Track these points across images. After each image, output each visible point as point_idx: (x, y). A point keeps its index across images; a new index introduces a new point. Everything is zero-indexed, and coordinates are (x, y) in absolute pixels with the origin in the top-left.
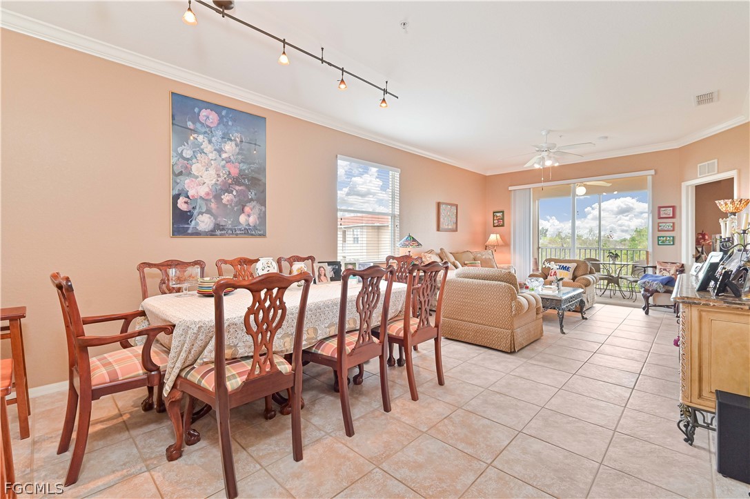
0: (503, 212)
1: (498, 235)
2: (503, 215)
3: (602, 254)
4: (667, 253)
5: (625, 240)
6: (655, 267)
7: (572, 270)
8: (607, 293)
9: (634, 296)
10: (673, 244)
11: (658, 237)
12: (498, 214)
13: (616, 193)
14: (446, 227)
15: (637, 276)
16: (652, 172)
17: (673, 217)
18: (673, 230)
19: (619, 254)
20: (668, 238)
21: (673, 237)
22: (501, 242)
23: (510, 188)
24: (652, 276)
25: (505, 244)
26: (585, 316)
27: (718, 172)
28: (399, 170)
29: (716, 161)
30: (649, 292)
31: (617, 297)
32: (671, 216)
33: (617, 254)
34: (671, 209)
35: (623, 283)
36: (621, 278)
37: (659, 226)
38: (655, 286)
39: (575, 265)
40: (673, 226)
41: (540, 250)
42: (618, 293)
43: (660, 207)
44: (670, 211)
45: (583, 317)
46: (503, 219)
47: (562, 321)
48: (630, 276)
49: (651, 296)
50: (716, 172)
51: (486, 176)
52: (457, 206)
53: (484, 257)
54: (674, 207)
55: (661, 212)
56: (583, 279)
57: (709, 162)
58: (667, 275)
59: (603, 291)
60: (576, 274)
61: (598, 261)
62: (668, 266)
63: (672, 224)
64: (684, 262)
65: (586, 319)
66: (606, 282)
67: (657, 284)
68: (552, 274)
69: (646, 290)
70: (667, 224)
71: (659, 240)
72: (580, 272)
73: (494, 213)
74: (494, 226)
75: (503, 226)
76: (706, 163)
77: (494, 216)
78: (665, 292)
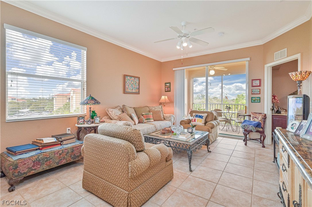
0: (170, 83)
1: (166, 97)
2: (170, 85)
3: (223, 106)
4: (256, 107)
5: (234, 99)
6: (250, 116)
7: (204, 118)
8: (225, 127)
9: (238, 131)
10: (260, 102)
11: (252, 98)
12: (168, 85)
13: (229, 74)
14: (130, 91)
15: (239, 119)
16: (249, 59)
17: (260, 86)
18: (260, 94)
19: (231, 107)
20: (257, 99)
21: (260, 98)
22: (168, 101)
23: (174, 69)
24: (248, 121)
25: (171, 102)
26: (210, 150)
27: (287, 56)
28: (86, 48)
29: (286, 49)
30: (247, 132)
31: (230, 130)
32: (259, 85)
33: (230, 107)
34: (259, 81)
35: (233, 123)
36: (232, 120)
37: (252, 91)
38: (250, 128)
39: (206, 114)
40: (260, 91)
41: (194, 105)
42: (230, 128)
43: (253, 80)
44: (258, 82)
45: (208, 150)
46: (170, 87)
47: (190, 161)
48: (236, 119)
49: (248, 134)
50: (286, 56)
51: (161, 62)
52: (139, 78)
53: (156, 110)
54: (260, 80)
55: (254, 83)
56: (210, 124)
57: (281, 51)
58: (257, 121)
59: (223, 127)
60: (207, 120)
61: (221, 110)
62: (257, 116)
63: (259, 90)
64: (265, 113)
65: (210, 152)
66: (225, 122)
67: (251, 127)
68: (193, 121)
69: (245, 130)
70: (256, 90)
71: (252, 100)
72: (209, 119)
73: (165, 83)
74: (165, 91)
75: (170, 91)
76: (280, 51)
77: (165, 85)
78: (256, 132)
